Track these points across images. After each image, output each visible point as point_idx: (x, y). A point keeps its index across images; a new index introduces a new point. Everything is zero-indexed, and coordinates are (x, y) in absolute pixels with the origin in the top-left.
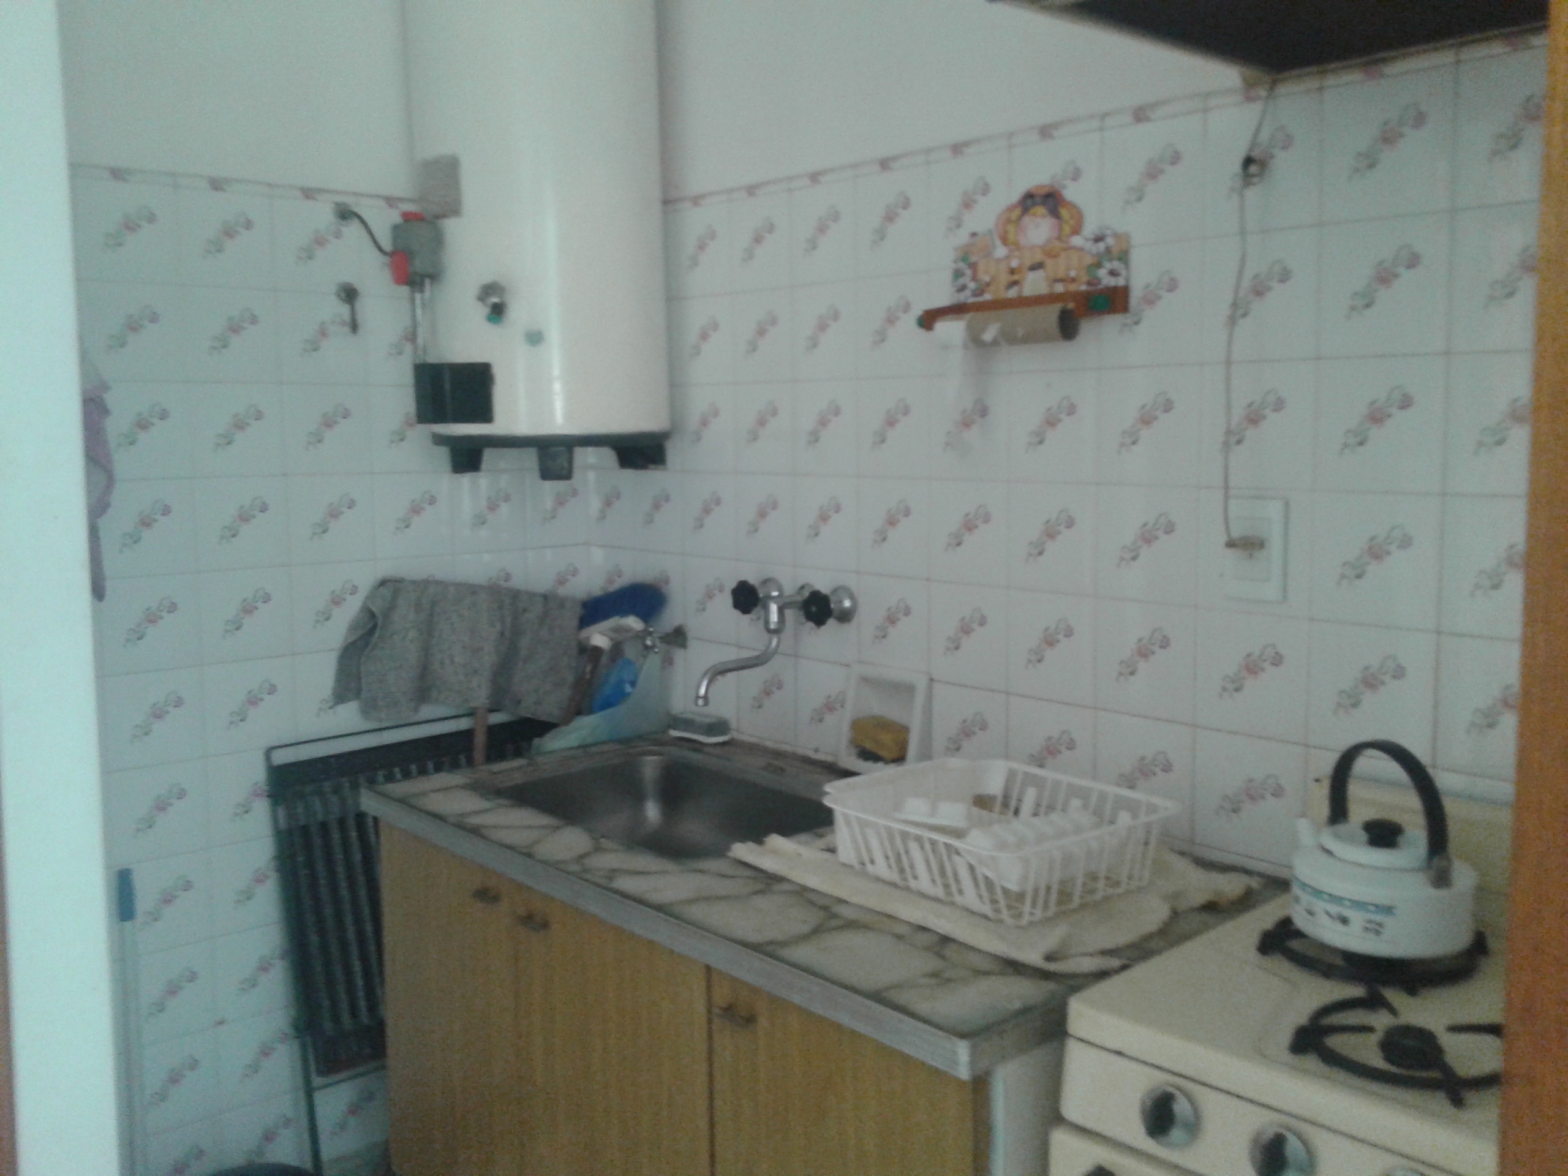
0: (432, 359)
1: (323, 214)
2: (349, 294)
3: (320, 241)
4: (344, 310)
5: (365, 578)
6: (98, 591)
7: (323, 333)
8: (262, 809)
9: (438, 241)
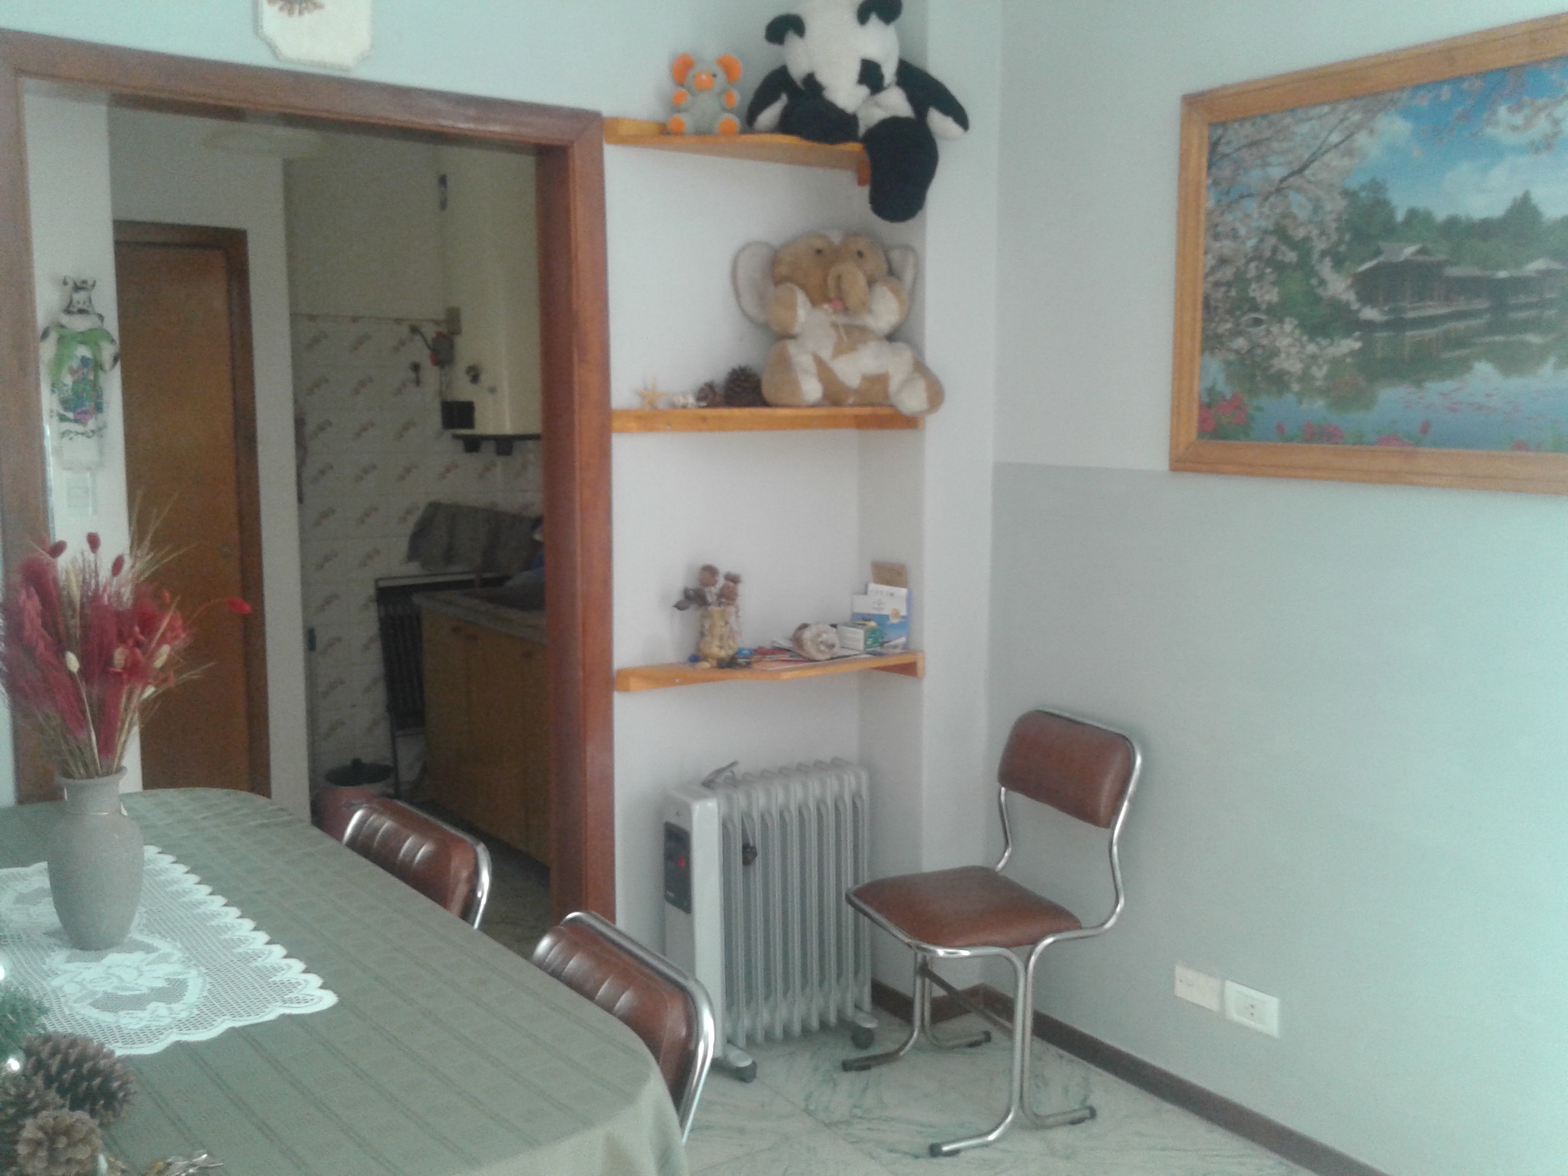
0: (449, 399)
1: (404, 331)
2: (416, 367)
3: (402, 343)
4: (412, 375)
5: (423, 502)
6: (300, 499)
7: (404, 385)
8: (373, 607)
9: (452, 346)
